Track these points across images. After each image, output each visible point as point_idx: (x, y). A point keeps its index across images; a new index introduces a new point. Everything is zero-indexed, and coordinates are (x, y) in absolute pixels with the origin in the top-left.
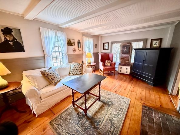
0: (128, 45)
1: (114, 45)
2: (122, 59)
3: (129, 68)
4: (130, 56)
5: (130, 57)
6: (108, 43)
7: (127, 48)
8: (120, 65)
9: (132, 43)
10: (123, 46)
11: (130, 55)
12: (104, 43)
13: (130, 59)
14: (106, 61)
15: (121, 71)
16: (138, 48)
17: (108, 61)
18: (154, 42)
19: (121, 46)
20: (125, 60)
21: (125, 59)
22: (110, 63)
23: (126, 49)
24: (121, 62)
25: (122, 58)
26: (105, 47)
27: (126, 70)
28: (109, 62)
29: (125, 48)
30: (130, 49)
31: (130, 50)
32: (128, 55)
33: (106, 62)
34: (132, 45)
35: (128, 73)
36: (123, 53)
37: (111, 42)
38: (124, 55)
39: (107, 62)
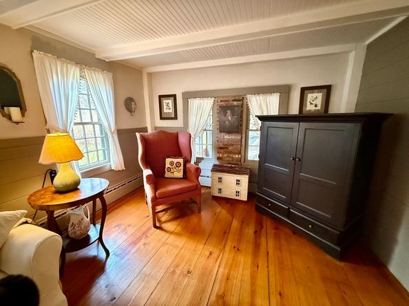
0: (235, 103)
1: (194, 103)
2: (221, 148)
3: (245, 179)
4: (243, 140)
5: (243, 143)
6: (174, 96)
7: (233, 115)
8: (216, 169)
9: (249, 96)
10: (221, 107)
11: (244, 136)
12: (160, 97)
13: (243, 147)
14: (168, 161)
15: (220, 190)
16: (265, 114)
17: (175, 161)
18: (310, 96)
19: (216, 107)
20: (231, 152)
21: (230, 148)
22: (182, 167)
23: (230, 118)
24: (219, 158)
25: (221, 145)
26: (165, 111)
27: (236, 186)
28: (178, 165)
29: (229, 112)
30: (241, 117)
31: (242, 121)
32: (238, 137)
33: (168, 165)
34: (249, 103)
35: (244, 197)
36: (223, 129)
37: (183, 94)
38: (227, 137)
39: (172, 163)
